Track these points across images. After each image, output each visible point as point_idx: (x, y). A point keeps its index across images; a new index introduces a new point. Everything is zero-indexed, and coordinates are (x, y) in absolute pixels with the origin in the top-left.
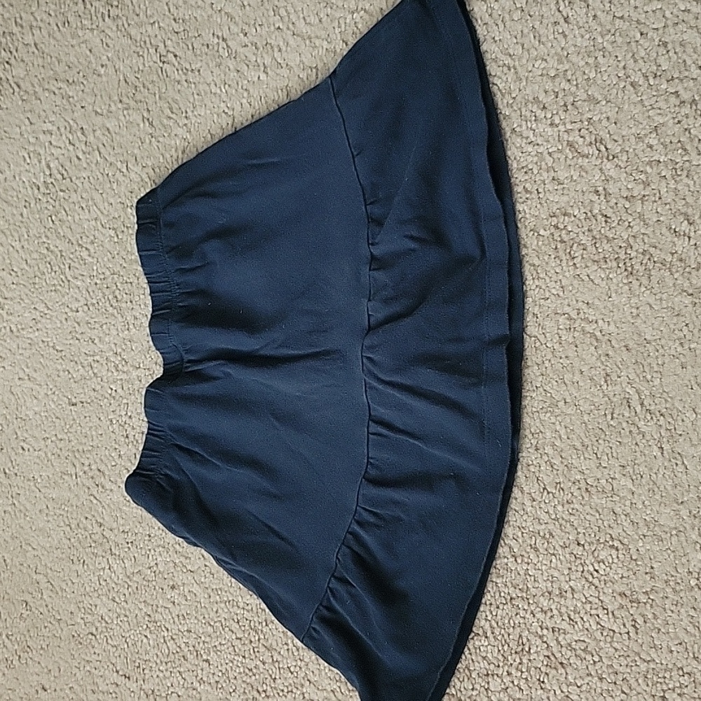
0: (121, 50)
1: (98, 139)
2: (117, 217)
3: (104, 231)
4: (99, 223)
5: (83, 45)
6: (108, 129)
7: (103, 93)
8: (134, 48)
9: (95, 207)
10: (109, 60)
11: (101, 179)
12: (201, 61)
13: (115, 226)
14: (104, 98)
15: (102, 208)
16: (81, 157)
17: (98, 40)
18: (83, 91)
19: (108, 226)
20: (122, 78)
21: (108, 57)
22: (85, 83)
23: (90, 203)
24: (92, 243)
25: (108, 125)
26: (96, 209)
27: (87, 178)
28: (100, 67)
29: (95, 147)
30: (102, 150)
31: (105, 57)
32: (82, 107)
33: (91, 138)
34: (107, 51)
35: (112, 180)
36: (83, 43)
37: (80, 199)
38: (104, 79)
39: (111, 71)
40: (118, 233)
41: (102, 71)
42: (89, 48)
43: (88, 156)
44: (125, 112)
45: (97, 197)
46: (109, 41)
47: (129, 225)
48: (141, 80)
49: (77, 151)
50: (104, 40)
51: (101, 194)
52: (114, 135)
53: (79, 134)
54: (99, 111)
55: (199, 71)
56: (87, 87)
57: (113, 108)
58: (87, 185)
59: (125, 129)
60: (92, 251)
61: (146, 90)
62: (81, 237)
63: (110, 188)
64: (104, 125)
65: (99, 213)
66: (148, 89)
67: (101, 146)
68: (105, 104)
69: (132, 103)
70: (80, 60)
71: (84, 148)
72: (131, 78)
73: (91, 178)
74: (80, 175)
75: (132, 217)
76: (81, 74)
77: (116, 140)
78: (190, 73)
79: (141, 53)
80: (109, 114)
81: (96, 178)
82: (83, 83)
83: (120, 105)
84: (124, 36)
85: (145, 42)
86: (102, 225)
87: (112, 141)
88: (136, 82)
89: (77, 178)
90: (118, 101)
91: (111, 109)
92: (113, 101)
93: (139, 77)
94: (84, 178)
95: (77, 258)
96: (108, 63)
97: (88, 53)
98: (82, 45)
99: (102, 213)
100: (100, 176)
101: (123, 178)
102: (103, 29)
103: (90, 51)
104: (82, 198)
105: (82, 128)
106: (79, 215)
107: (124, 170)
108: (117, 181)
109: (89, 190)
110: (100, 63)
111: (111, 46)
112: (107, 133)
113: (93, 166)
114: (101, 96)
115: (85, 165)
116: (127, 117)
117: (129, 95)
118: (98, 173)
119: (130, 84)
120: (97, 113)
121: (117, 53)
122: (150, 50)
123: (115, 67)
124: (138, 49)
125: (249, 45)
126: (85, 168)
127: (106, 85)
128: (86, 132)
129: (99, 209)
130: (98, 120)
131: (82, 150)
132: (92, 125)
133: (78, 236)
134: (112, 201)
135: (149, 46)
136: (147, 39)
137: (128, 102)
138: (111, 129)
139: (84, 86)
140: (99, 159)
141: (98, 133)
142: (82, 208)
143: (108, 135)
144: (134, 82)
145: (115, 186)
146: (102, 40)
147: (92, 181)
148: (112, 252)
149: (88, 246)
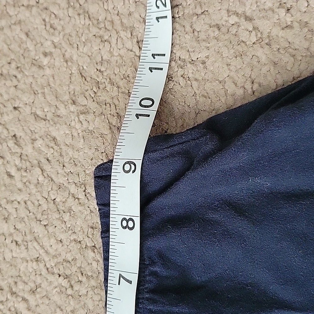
0: (74, 34)
1: (39, 151)
2: (70, 259)
3: (51, 278)
4: (41, 265)
5: (18, 28)
6: (54, 139)
7: (46, 91)
8: (94, 30)
9: (35, 244)
10: (55, 47)
11: (45, 207)
12: (208, 48)
13: (68, 272)
14: (47, 97)
15: (46, 244)
16: (13, 174)
17: (38, 21)
18: (16, 87)
19: (56, 271)
20: (74, 70)
21: (53, 42)
22: (19, 76)
23: (29, 238)
24: (33, 292)
25: (54, 134)
26: (38, 247)
27: (23, 203)
28: (42, 56)
29: (35, 162)
30: (47, 167)
31: (49, 43)
32: (15, 108)
33: (28, 150)
34: (53, 34)
35: (61, 208)
36: (15, 24)
37: (12, 231)
38: (48, 72)
39: (58, 62)
40: (73, 282)
41: (45, 61)
42: (26, 31)
43: (25, 174)
44: (82, 117)
45: (39, 230)
46: (55, 22)
47: (90, 274)
48: (105, 74)
49: (8, 166)
50: (47, 20)
51: (45, 226)
52: (63, 147)
53: (11, 143)
54: (39, 113)
55: (204, 63)
56: (22, 82)
57: (62, 111)
58: (23, 213)
59: (82, 140)
60: (32, 302)
61: (115, 88)
62: (16, 283)
63: (59, 219)
64: (48, 134)
65: (42, 251)
66: (118, 87)
67: (44, 161)
68: (50, 105)
69: (93, 106)
70: (12, 47)
71: (18, 162)
72: (91, 72)
73: (29, 203)
74: (13, 199)
75: (94, 264)
76: (13, 65)
77: (67, 154)
78: (189, 65)
79: (106, 37)
80: (56, 119)
81: (36, 203)
82: (16, 77)
83: (73, 108)
84: (79, 15)
85: (112, 22)
86: (47, 269)
87: (61, 155)
88: (98, 77)
89: (8, 202)
90: (70, 101)
91: (59, 113)
92: (63, 102)
93: (103, 69)
94: (19, 202)
95: (10, 310)
96: (53, 50)
97: (24, 37)
98: (13, 27)
99: (46, 252)
100: (42, 202)
101: (80, 208)
102: (45, 5)
103: (27, 35)
104: (15, 228)
105: (14, 136)
106: (12, 251)
107: (81, 196)
108: (70, 210)
109: (26, 219)
110: (42, 49)
111: (59, 28)
112: (52, 144)
113: (32, 187)
114: (43, 93)
115: (20, 185)
116: (85, 123)
117: (87, 94)
118: (40, 198)
119: (88, 79)
120: (36, 116)
121: (67, 36)
122: (122, 34)
123: (64, 55)
124: (101, 33)
125: (296, 25)
126: (20, 190)
127: (51, 79)
128: (21, 141)
129: (42, 247)
130: (40, 127)
131: (16, 166)
132: (29, 131)
133: (11, 281)
134: (62, 236)
135: (119, 28)
136: (116, 18)
137: (85, 102)
138: (58, 139)
139: (18, 81)
140: (41, 178)
141: (39, 143)
142: (16, 242)
143: (55, 147)
144: (94, 76)
145: (66, 217)
146: (44, 20)
147: (30, 208)
148: (63, 307)
149: (27, 296)
